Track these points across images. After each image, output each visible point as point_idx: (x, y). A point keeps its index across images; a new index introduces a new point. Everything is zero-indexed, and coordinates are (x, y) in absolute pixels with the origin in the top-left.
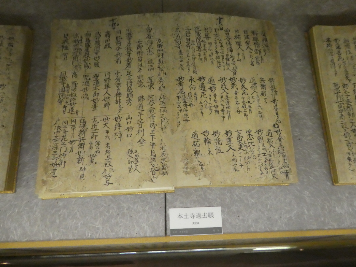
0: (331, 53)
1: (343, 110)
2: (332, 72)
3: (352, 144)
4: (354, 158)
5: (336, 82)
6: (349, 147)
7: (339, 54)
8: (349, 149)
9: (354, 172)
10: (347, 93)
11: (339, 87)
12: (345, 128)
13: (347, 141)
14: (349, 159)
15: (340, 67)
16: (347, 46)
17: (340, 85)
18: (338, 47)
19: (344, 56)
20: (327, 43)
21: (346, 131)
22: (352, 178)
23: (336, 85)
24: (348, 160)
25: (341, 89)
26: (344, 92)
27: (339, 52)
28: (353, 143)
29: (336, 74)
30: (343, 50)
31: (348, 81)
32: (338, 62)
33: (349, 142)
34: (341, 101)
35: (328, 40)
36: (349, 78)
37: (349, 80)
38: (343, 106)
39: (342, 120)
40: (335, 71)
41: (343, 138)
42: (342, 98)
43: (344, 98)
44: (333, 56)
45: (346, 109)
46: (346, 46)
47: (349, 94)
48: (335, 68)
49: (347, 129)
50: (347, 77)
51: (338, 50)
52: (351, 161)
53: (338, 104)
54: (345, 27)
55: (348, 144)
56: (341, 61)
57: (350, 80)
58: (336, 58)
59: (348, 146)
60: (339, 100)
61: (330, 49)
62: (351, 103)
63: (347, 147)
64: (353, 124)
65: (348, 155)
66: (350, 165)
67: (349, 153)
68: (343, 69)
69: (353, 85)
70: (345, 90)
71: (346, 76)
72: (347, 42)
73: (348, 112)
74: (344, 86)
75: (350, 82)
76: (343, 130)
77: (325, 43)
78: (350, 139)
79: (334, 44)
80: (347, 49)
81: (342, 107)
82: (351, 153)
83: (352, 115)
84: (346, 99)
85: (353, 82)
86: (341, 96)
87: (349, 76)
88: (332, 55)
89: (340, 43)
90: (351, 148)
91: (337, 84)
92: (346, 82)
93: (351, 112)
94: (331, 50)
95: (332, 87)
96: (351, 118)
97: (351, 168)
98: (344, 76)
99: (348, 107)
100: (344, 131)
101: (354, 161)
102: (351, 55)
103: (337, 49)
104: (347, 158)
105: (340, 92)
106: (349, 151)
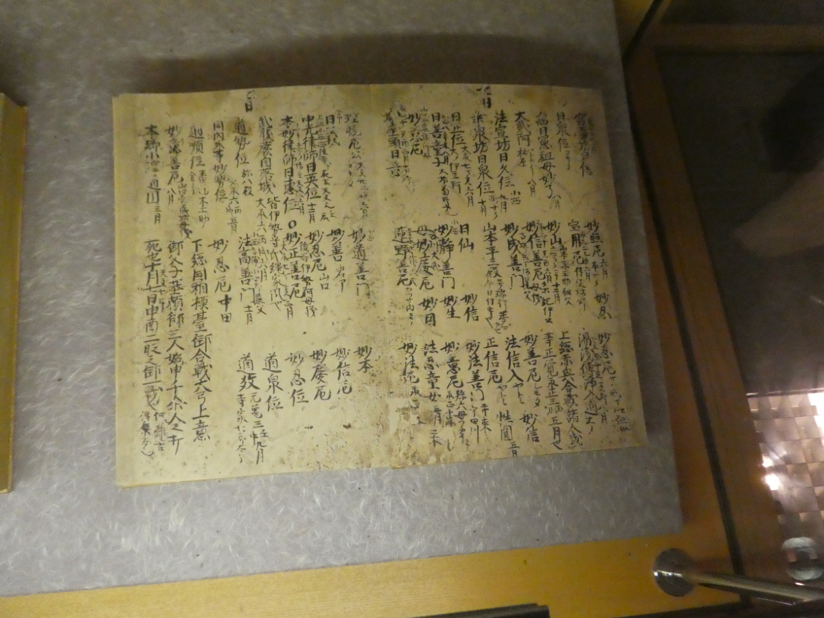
0: (155, 163)
1: (157, 308)
2: (146, 211)
3: (159, 392)
4: (158, 427)
5: (152, 239)
6: (150, 399)
7: (175, 165)
8: (150, 405)
9: (152, 458)
10: (175, 264)
11: (160, 250)
12: (151, 353)
13: (148, 385)
14: (145, 428)
15: (171, 199)
16: (197, 146)
17: (164, 244)
18: (175, 150)
19: (184, 171)
20: (148, 138)
21: (152, 361)
22: (145, 474)
23: (151, 245)
24: (143, 431)
25: (164, 256)
26: (169, 261)
27: (174, 161)
28: (161, 389)
29: (157, 218)
30: (185, 157)
31: (185, 235)
32: (169, 188)
33: (152, 386)
34: (159, 286)
35: (152, 130)
36: (187, 227)
37: (186, 231)
38: (159, 296)
39: (150, 333)
40: (157, 209)
41: (140, 379)
42: (160, 278)
43: (166, 279)
44: (157, 173)
45: (165, 305)
46: (193, 145)
47: (180, 267)
48: (158, 202)
49: (155, 356)
50: (184, 224)
51: (173, 155)
52: (149, 433)
53: (147, 293)
54: (197, 95)
55: (148, 392)
56: (175, 185)
57: (188, 233)
58: (164, 175)
59: (148, 396)
60: (153, 283)
61: (152, 154)
62: (182, 289)
63: (146, 399)
64: (175, 341)
65: (145, 419)
66: (145, 442)
67: (147, 415)
68: (177, 205)
69: (195, 244)
70: (174, 257)
71: (180, 223)
72: (198, 135)
73: (169, 312)
74: (173, 246)
75: (188, 236)
76: (145, 358)
77: (141, 139)
78: (157, 380)
79: (164, 140)
80: (195, 151)
81: (157, 301)
82: (152, 413)
83: (177, 320)
84: (172, 280)
85: (193, 237)
86: (160, 274)
87: (187, 222)
88: (156, 170)
89: (179, 138)
90: (155, 401)
91: (155, 243)
92: (179, 236)
93: (178, 312)
94: (155, 156)
95: (142, 251)
96: (174, 325)
97: (147, 451)
98: (178, 221)
99: (173, 300)
100: (147, 359)
101: (155, 431)
102: (201, 168)
103: (170, 152)
104: (141, 425)
105: (159, 262)
106: (149, 409)
